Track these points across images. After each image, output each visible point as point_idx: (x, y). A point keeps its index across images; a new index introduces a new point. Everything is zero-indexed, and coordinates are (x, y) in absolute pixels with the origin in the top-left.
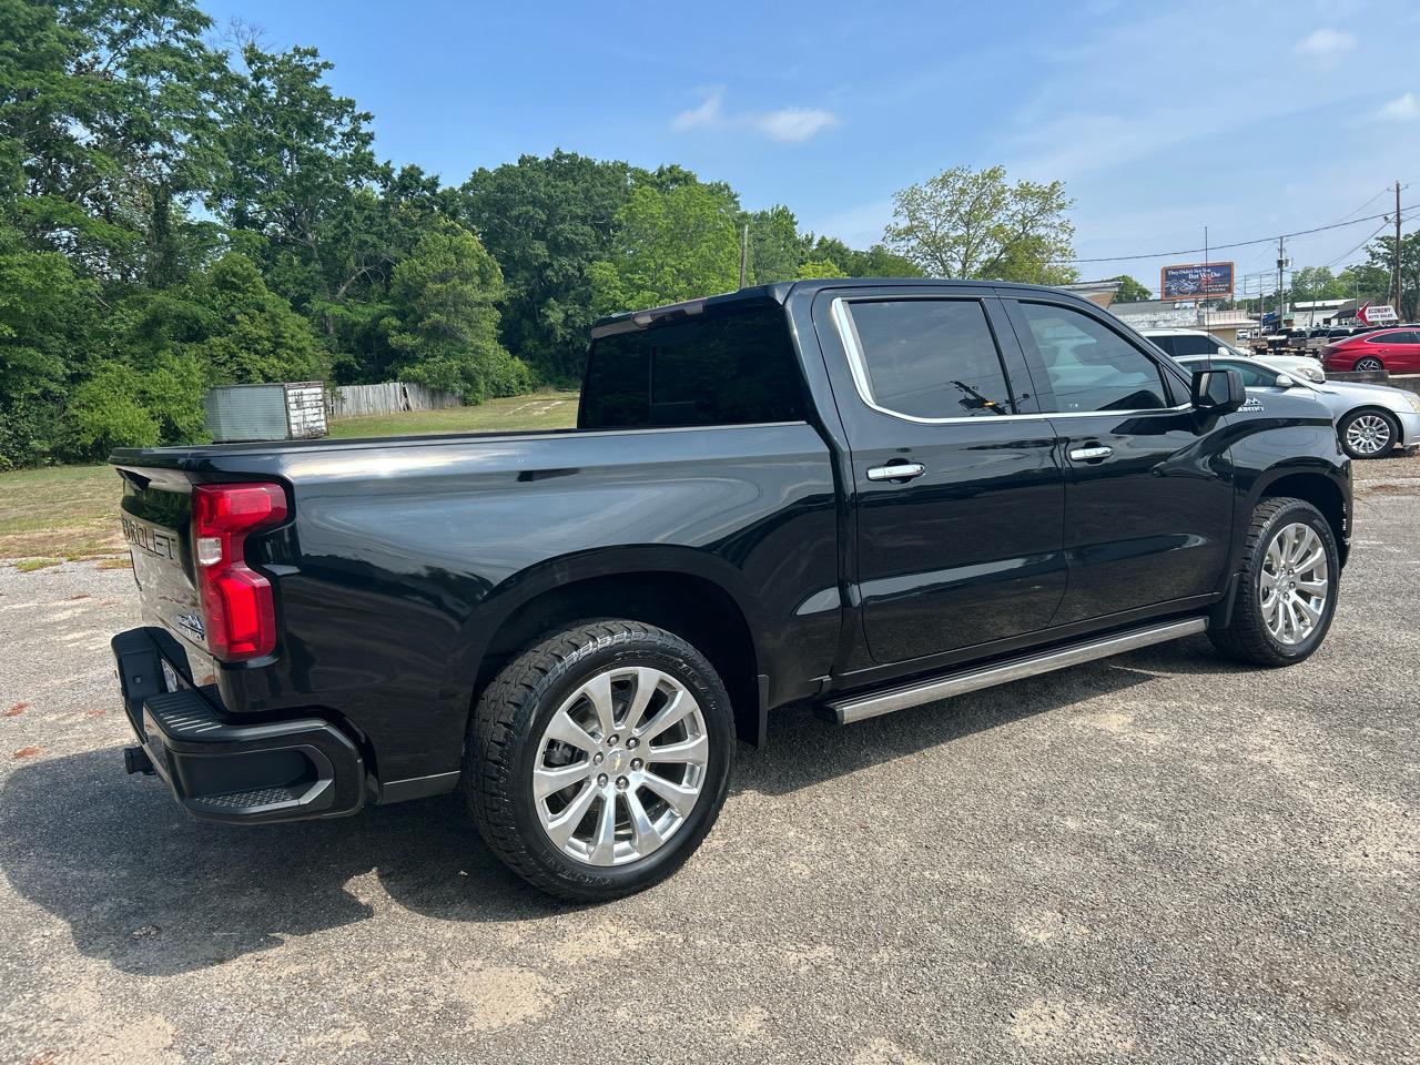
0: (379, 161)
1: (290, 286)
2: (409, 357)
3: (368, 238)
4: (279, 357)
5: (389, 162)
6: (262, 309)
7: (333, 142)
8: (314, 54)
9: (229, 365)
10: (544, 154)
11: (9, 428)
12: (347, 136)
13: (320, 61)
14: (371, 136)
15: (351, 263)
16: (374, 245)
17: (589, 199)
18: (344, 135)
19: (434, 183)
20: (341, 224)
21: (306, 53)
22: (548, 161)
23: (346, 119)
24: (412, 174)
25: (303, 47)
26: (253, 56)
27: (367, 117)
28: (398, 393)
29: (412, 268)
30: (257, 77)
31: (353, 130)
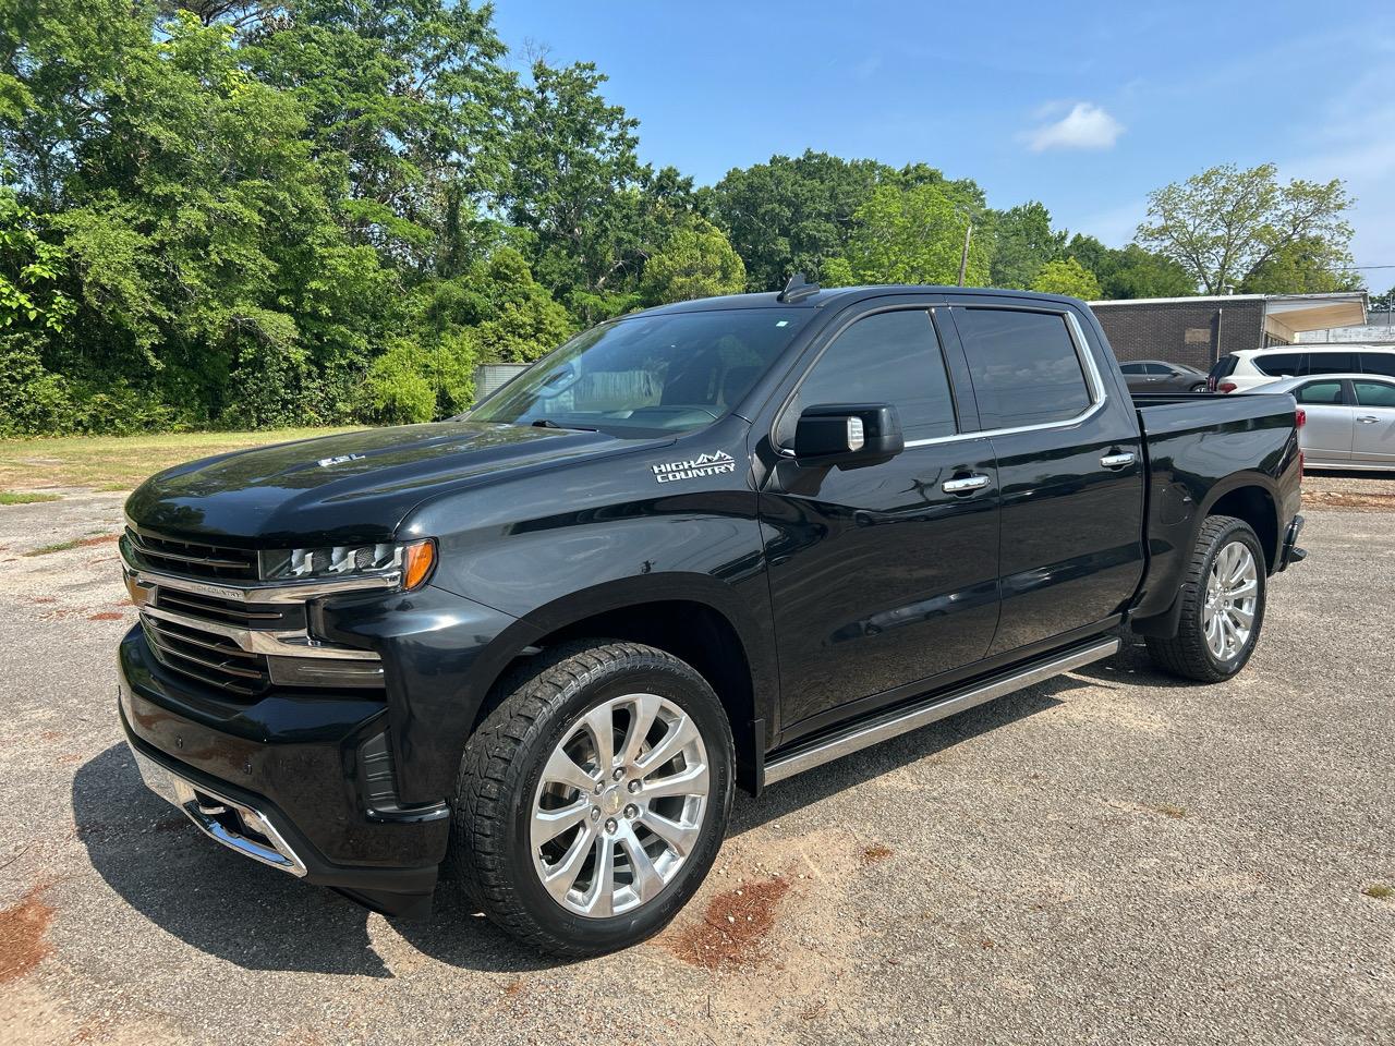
0: (641, 164)
1: (555, 276)
3: (625, 236)
4: (538, 341)
5: (650, 164)
6: (527, 298)
7: (602, 147)
8: (592, 68)
9: (497, 345)
10: (795, 154)
11: (322, 391)
12: (615, 141)
13: (596, 74)
14: (636, 141)
15: (610, 257)
16: (630, 242)
17: (833, 197)
18: (612, 140)
19: (688, 184)
20: (601, 222)
21: (585, 68)
22: (798, 161)
23: (615, 126)
24: (669, 175)
25: (583, 63)
26: (540, 72)
27: (634, 123)
29: (661, 263)
30: (542, 90)
31: (621, 135)
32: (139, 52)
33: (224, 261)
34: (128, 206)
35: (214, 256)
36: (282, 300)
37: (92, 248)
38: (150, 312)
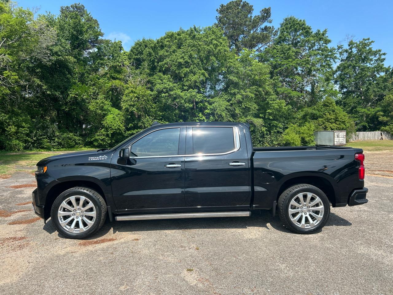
0: (386, 66)
1: (351, 104)
2: (385, 124)
3: (376, 89)
4: (336, 124)
5: (390, 66)
6: (333, 111)
7: (372, 63)
8: (369, 39)
9: (323, 125)
12: (376, 60)
13: (370, 41)
14: (384, 59)
15: (372, 97)
16: (379, 91)
18: (375, 60)
20: (369, 86)
21: (366, 40)
23: (378, 55)
25: (366, 38)
26: (351, 44)
27: (384, 54)
28: (379, 134)
29: (389, 97)
30: (351, 49)
31: (379, 58)
32: (230, 60)
33: (245, 107)
34: (226, 96)
35: (243, 106)
36: (261, 115)
37: (217, 106)
38: (229, 120)
